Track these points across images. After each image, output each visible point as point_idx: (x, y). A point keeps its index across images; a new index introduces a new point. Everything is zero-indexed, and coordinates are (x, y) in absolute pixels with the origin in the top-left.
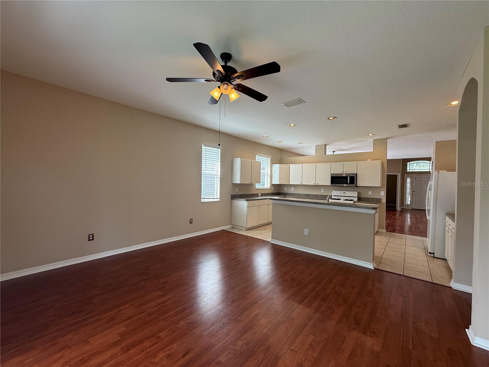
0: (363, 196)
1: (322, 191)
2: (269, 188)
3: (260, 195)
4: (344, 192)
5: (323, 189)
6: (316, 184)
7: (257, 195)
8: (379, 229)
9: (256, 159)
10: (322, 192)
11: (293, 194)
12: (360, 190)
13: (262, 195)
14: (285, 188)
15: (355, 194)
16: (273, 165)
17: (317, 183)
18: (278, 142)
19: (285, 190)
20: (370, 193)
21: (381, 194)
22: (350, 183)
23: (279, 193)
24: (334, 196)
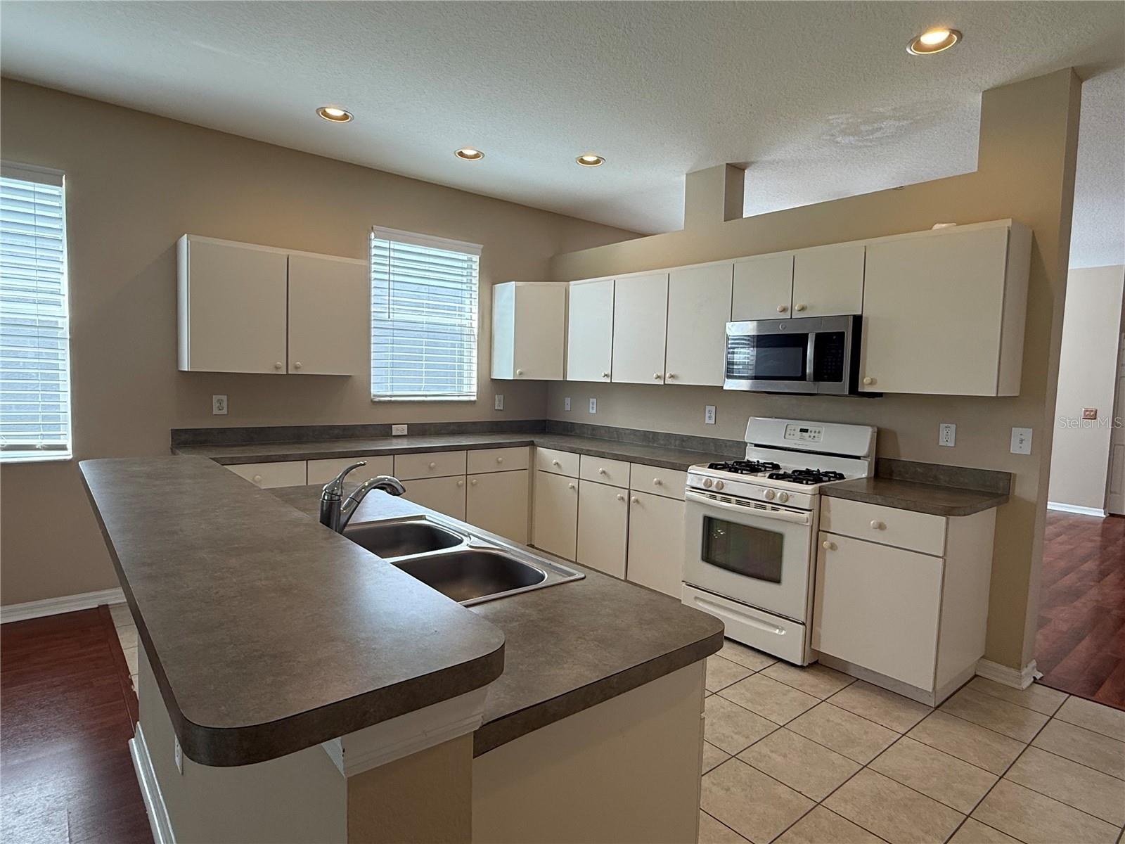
0: (908, 453)
1: (707, 421)
2: (474, 398)
3: (396, 430)
4: (805, 425)
5: (713, 408)
6: (669, 381)
7: (385, 432)
8: (987, 662)
9: (374, 251)
10: (708, 424)
11: (595, 428)
12: (888, 418)
13: (417, 430)
14: (568, 400)
15: (859, 440)
16: (498, 287)
17: (672, 376)
18: (461, 154)
19: (568, 408)
20: (947, 436)
21: (1015, 449)
22: (819, 376)
23: (545, 421)
24: (756, 445)
